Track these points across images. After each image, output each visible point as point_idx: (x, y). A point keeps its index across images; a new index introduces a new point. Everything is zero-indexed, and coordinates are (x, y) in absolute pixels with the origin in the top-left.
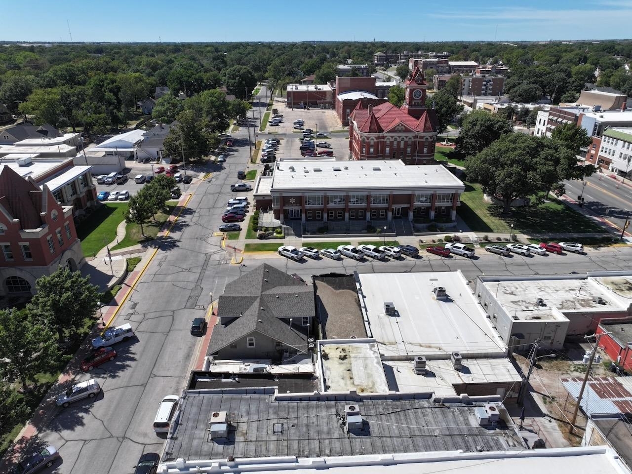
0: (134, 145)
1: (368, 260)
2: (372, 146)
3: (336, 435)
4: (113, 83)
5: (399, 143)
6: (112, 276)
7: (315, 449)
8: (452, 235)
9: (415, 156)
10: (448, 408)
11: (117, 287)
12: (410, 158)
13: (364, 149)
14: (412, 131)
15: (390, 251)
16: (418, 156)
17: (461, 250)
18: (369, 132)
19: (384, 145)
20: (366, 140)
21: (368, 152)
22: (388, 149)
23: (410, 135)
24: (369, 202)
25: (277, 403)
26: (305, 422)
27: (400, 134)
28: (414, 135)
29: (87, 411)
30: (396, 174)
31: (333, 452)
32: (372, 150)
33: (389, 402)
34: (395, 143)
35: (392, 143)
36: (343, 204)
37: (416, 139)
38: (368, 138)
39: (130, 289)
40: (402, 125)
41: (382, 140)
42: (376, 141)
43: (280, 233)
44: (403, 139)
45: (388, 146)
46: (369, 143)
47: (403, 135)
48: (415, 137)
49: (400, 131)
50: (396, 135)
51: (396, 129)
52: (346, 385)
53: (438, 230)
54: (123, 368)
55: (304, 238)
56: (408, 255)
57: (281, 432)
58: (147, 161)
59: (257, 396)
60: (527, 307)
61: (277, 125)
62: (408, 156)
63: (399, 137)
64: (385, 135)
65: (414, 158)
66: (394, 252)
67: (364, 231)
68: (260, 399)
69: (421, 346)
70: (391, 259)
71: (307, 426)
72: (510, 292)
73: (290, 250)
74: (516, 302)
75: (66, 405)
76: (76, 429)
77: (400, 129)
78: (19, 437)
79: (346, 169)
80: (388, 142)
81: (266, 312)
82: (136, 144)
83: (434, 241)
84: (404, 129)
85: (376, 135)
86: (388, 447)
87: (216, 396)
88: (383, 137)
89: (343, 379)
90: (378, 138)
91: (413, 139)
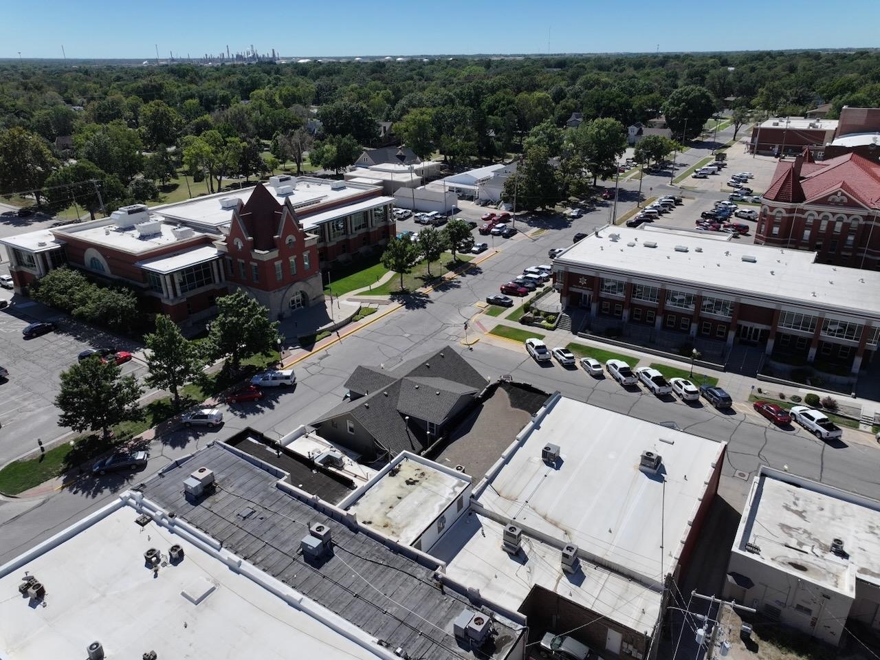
0: (476, 183)
1: (640, 390)
2: (777, 224)
3: (286, 550)
4: (508, 105)
5: (831, 225)
6: (332, 321)
7: (252, 550)
8: (823, 395)
9: (863, 251)
10: (444, 593)
11: (327, 333)
12: (850, 254)
13: (763, 226)
14: (861, 207)
15: (681, 387)
16: (868, 252)
17: (814, 422)
18: (776, 199)
19: (802, 224)
20: (769, 213)
21: (769, 232)
22: (807, 233)
23: (857, 213)
24: (699, 307)
25: (274, 490)
26: (276, 521)
27: (835, 210)
28: (865, 213)
29: (197, 437)
30: (772, 273)
31: (263, 562)
32: (776, 230)
33: (384, 548)
34: (824, 223)
35: (817, 223)
36: (657, 301)
37: (869, 223)
38: (772, 209)
39: (338, 338)
40: (843, 194)
41: (800, 215)
42: (785, 215)
43: (552, 322)
44: (840, 219)
45: (808, 227)
46: (774, 217)
47: (842, 211)
48: (868, 218)
49: (837, 204)
50: (827, 210)
51: (830, 200)
52: (377, 511)
53: (809, 382)
54: (258, 411)
55: (580, 336)
56: (711, 403)
57: (245, 518)
58: (486, 203)
59: (267, 474)
60: (801, 544)
61: (705, 177)
62: (848, 250)
63: (834, 214)
64: (806, 208)
65: (859, 254)
66: (686, 391)
67: (675, 350)
68: (266, 479)
69: (545, 517)
70: (679, 400)
71: (274, 525)
72: (800, 509)
73: (536, 345)
74: (789, 528)
75: (188, 425)
76: (177, 448)
77: (838, 200)
78: (138, 436)
79: (700, 251)
80: (810, 220)
81: (387, 399)
82: (479, 181)
83: (782, 396)
84: (846, 200)
85: (789, 205)
86: (320, 590)
87: (235, 457)
88: (802, 211)
89: (382, 503)
90: (791, 211)
91: (862, 222)
